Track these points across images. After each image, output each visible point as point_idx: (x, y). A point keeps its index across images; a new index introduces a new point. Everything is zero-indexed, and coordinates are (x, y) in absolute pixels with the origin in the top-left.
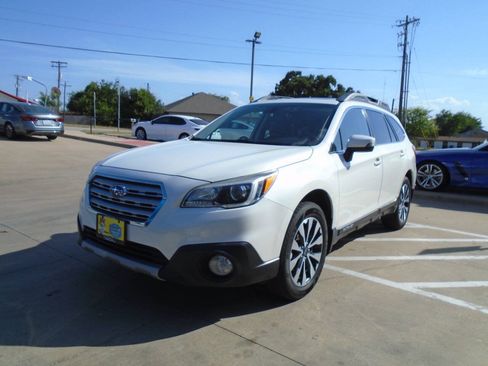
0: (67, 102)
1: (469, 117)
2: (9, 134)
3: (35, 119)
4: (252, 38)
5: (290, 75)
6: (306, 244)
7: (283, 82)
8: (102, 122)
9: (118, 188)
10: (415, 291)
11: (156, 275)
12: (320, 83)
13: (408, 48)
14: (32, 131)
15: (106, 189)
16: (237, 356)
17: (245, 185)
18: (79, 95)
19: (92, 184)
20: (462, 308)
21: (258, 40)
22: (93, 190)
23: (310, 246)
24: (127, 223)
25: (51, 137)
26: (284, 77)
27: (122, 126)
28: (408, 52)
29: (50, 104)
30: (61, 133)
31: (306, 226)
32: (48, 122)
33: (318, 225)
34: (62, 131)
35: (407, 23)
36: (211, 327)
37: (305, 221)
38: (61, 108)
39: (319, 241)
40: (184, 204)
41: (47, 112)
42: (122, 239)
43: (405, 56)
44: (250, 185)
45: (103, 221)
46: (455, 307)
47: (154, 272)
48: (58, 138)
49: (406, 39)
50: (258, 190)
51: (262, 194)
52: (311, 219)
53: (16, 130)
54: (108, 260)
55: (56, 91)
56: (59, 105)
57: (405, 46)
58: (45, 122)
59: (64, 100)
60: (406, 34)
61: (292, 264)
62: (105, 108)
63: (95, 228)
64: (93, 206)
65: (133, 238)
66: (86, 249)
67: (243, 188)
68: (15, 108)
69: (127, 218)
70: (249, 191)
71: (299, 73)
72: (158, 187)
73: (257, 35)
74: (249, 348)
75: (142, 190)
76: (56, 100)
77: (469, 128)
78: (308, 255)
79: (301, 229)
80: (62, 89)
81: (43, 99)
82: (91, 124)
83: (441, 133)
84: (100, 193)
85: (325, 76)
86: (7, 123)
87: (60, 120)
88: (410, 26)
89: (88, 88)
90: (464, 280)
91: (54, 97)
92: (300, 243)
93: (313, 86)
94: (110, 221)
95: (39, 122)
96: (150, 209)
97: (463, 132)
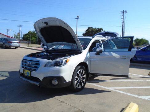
0: (22, 37)
1: (145, 40)
2: (4, 47)
3: (12, 43)
4: (77, 18)
5: (89, 28)
6: (80, 77)
7: (87, 30)
8: (32, 43)
9: (29, 62)
10: (111, 90)
11: (38, 85)
12: (98, 30)
13: (124, 20)
14: (11, 46)
15: (26, 62)
16: (58, 105)
17: (61, 61)
18: (26, 35)
19: (23, 61)
20: (123, 94)
21: (78, 18)
22: (23, 63)
23: (81, 77)
24: (31, 71)
25: (16, 48)
26: (87, 29)
27: (38, 44)
28: (124, 21)
29: (17, 38)
30: (19, 47)
31: (80, 72)
32: (15, 43)
33: (84, 72)
34: (20, 46)
35: (124, 12)
36: (52, 98)
37: (80, 70)
38: (20, 39)
39: (85, 76)
40: (45, 66)
41: (16, 40)
42: (29, 75)
43: (123, 22)
44: (63, 61)
45: (25, 71)
46: (121, 93)
47: (38, 84)
48: (19, 48)
49: (123, 17)
50: (65, 62)
51: (66, 63)
52: (82, 70)
53: (6, 46)
54: (26, 81)
55: (19, 34)
56: (20, 38)
57: (123, 19)
58: (14, 43)
59: (21, 36)
60: (123, 16)
61: (76, 82)
62: (34, 38)
63: (23, 73)
64: (23, 67)
65: (32, 75)
66: (21, 79)
67: (61, 62)
68: (6, 39)
69: (31, 70)
70: (62, 63)
71: (92, 27)
72: (39, 62)
73: (78, 17)
74: (61, 103)
75: (35, 63)
76: (19, 36)
77: (145, 43)
78: (81, 80)
79: (78, 73)
80: (21, 33)
81: (15, 36)
82: (29, 43)
83: (136, 45)
84: (25, 63)
85: (100, 28)
86: (4, 44)
87: (19, 43)
88: (124, 13)
89: (28, 32)
90: (127, 87)
91: (18, 36)
92: (78, 76)
93: (96, 31)
94: (27, 71)
95: (13, 43)
96: (37, 68)
97: (143, 44)
